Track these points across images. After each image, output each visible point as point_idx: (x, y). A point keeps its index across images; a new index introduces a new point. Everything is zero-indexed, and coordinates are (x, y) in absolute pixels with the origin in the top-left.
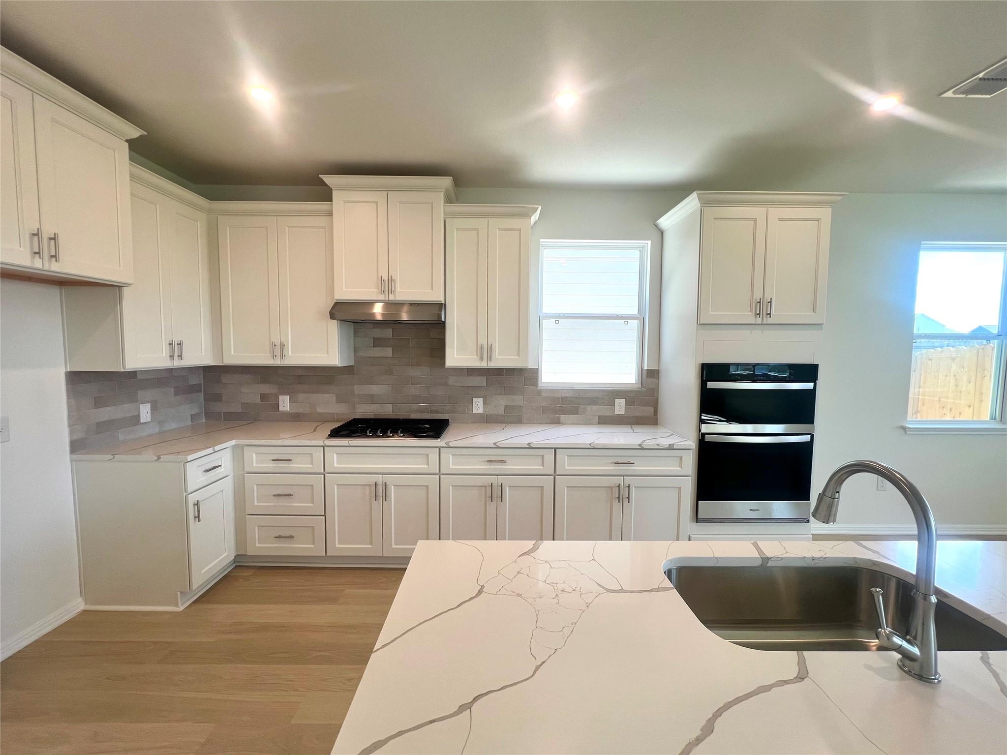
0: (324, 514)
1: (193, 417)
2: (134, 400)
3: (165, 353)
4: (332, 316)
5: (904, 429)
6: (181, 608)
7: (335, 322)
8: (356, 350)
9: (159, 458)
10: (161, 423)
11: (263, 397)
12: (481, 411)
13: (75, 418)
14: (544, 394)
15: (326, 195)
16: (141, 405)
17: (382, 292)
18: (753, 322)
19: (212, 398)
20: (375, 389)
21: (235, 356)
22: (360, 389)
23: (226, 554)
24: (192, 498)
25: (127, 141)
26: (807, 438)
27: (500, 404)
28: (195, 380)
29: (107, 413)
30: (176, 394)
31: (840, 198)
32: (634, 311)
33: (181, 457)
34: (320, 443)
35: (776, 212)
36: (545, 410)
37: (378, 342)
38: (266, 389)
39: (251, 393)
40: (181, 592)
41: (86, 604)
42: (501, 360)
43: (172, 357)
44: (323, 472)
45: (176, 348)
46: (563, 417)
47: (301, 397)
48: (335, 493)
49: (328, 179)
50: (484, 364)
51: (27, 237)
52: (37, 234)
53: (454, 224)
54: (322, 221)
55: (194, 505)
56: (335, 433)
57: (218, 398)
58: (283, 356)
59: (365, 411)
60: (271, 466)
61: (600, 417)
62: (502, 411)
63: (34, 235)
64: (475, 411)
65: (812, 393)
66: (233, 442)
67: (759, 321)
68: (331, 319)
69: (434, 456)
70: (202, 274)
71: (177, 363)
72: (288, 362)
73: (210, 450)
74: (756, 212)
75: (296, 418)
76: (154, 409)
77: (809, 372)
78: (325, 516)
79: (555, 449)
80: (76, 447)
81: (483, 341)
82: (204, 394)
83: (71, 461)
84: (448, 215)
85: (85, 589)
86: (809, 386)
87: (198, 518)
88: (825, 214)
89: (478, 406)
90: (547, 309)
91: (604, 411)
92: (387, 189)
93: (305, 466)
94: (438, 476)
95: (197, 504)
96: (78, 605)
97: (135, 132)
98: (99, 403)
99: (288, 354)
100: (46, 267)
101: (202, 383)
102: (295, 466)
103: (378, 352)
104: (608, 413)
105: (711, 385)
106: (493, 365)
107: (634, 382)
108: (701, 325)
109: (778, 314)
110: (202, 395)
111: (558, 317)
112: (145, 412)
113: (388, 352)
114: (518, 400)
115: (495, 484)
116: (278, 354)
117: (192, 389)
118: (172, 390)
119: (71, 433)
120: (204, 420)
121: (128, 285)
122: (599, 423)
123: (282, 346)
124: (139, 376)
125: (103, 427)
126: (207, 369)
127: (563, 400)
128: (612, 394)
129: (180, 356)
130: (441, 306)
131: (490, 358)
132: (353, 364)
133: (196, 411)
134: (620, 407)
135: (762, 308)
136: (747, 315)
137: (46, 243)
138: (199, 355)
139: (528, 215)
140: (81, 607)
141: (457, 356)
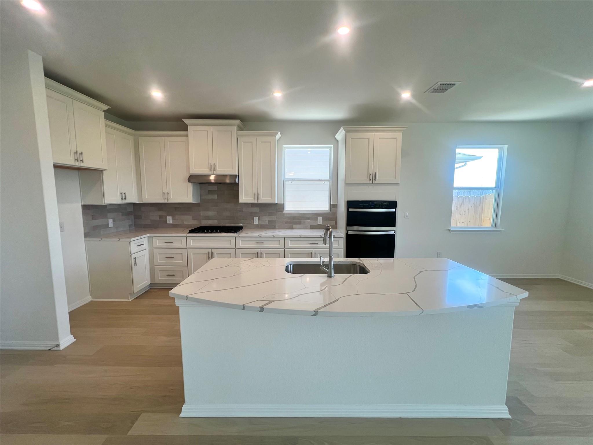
0: (187, 265)
1: (130, 226)
2: (106, 217)
3: (119, 197)
4: (189, 181)
5: (449, 230)
6: (130, 300)
7: (191, 183)
8: (201, 196)
9: (120, 239)
10: (117, 228)
11: (160, 217)
12: (257, 223)
13: (86, 224)
14: (285, 215)
15: (185, 128)
16: (109, 220)
17: (211, 170)
18: (369, 183)
19: (137, 217)
20: (210, 213)
21: (148, 198)
22: (202, 214)
23: (147, 281)
24: (133, 256)
25: (104, 111)
26: (392, 233)
27: (266, 220)
28: (130, 209)
29: (97, 222)
30: (122, 215)
31: (405, 129)
32: (328, 177)
33: (129, 239)
34: (185, 235)
35: (378, 135)
36: (286, 223)
37: (210, 192)
38: (161, 213)
39: (155, 216)
40: (130, 294)
41: (92, 298)
42: (264, 199)
43: (122, 199)
44: (186, 247)
45: (123, 195)
46: (294, 226)
47: (177, 217)
48: (192, 256)
49: (186, 121)
50: (256, 202)
51: (73, 154)
52: (76, 153)
53: (241, 139)
54: (184, 139)
55: (134, 259)
56: (191, 232)
57: (140, 218)
58: (168, 199)
59: (205, 223)
60: (165, 245)
61: (311, 225)
62: (267, 223)
63: (75, 153)
64: (254, 223)
65: (394, 214)
66: (148, 235)
67: (371, 182)
68: (188, 182)
69: (233, 240)
70: (133, 163)
71: (124, 202)
72: (170, 201)
73: (139, 237)
74: (370, 135)
75: (175, 227)
76: (114, 221)
77: (393, 204)
78: (188, 266)
79: (285, 238)
80: (86, 235)
81: (255, 191)
82: (134, 215)
83: (85, 241)
84: (239, 136)
85: (91, 293)
86: (393, 210)
87: (136, 264)
88: (399, 136)
89: (256, 221)
90: (287, 177)
91: (313, 222)
92: (212, 125)
93: (179, 245)
94: (235, 249)
95: (135, 258)
96: (89, 299)
97: (106, 107)
98: (93, 218)
99: (171, 197)
100: (79, 165)
101: (133, 211)
102: (175, 245)
103: (211, 197)
104: (315, 224)
105: (350, 210)
106: (260, 202)
107: (327, 210)
108: (346, 184)
109: (379, 180)
110: (133, 217)
111: (293, 180)
112: (110, 222)
113: (215, 197)
114: (274, 218)
115: (259, 253)
116: (166, 197)
117: (129, 214)
118: (121, 213)
119: (85, 230)
120: (134, 228)
121: (105, 170)
122: (311, 228)
123: (168, 194)
124: (108, 207)
125: (95, 228)
126: (135, 204)
127: (294, 218)
128: (316, 215)
129: (125, 199)
130: (235, 176)
131: (258, 199)
132: (199, 202)
133: (130, 223)
134: (320, 221)
135: (372, 177)
136: (366, 180)
137: (79, 156)
138: (132, 198)
139: (274, 136)
140: (91, 299)
141: (244, 198)
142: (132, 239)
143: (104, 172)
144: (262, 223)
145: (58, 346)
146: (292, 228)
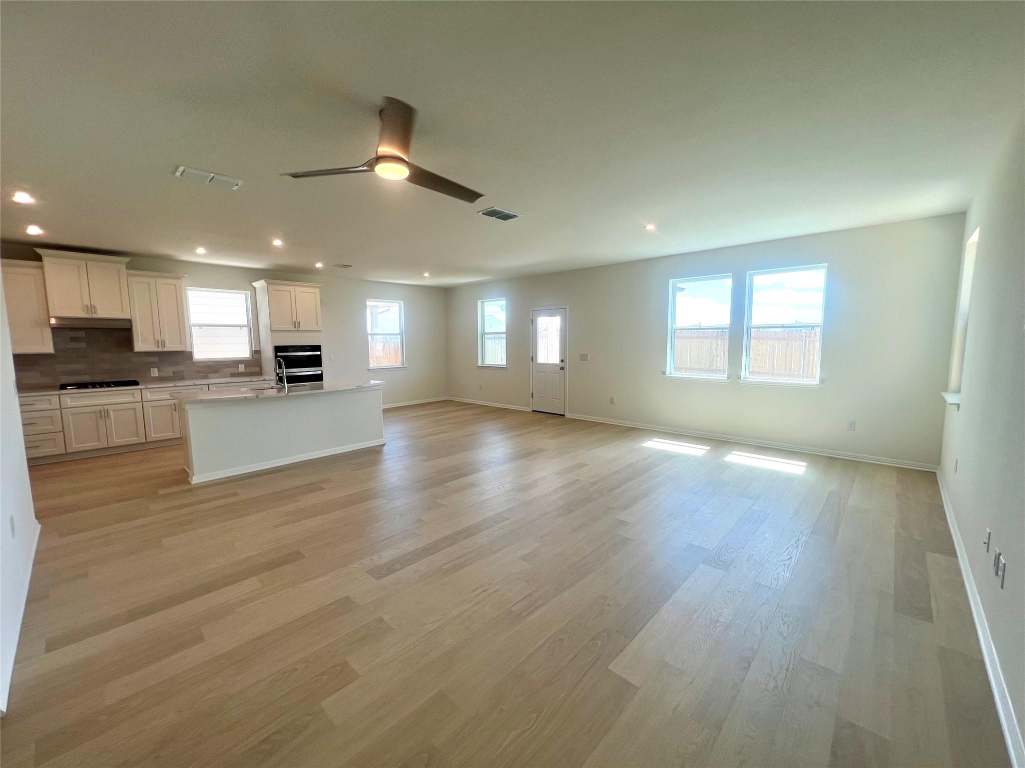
0: (62, 430)
5: (368, 369)
12: (157, 375)
14: (197, 364)
15: (37, 258)
17: (88, 313)
18: (293, 329)
26: (320, 372)
27: (169, 371)
31: (322, 285)
32: (245, 323)
34: (53, 393)
35: (298, 289)
36: (198, 372)
42: (170, 347)
44: (59, 408)
46: (210, 375)
48: (70, 419)
49: (40, 251)
50: (160, 349)
53: (133, 280)
54: (37, 271)
56: (63, 387)
61: (230, 373)
62: (171, 374)
64: (152, 375)
65: (320, 356)
67: (296, 329)
69: (137, 393)
74: (292, 288)
77: (318, 348)
78: (63, 432)
81: (158, 337)
84: (130, 275)
86: (319, 353)
88: (317, 291)
89: (155, 372)
90: (194, 321)
91: (234, 371)
92: (85, 259)
93: (46, 406)
94: (141, 403)
102: (38, 406)
103: (74, 345)
104: (236, 372)
105: (279, 354)
106: (166, 349)
107: (249, 357)
108: (271, 331)
109: (302, 327)
111: (201, 326)
113: (83, 345)
114: (180, 368)
115: (176, 403)
122: (231, 376)
127: (209, 366)
128: (236, 363)
130: (130, 321)
131: (163, 346)
134: (242, 368)
135: (297, 325)
136: (291, 327)
139: (180, 278)
141: (141, 344)
144: (163, 374)
146: (207, 378)
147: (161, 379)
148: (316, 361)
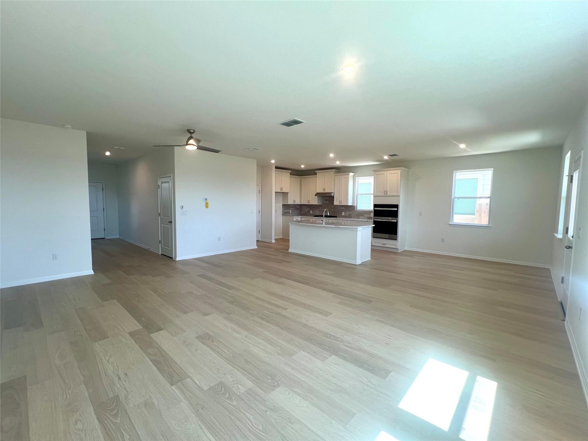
1: (298, 214)
2: (289, 209)
3: (293, 202)
4: (316, 196)
5: (449, 224)
8: (323, 202)
9: (291, 217)
10: (292, 213)
11: (308, 211)
12: (344, 215)
13: (283, 210)
14: (356, 211)
15: (316, 174)
17: (324, 191)
19: (301, 210)
21: (303, 203)
22: (323, 210)
25: (290, 173)
26: (396, 221)
27: (348, 213)
28: (298, 207)
29: (286, 211)
30: (295, 209)
31: (403, 169)
35: (389, 172)
36: (356, 215)
37: (326, 200)
38: (308, 209)
39: (306, 210)
42: (343, 204)
47: (314, 211)
49: (316, 171)
50: (340, 204)
51: (280, 188)
53: (336, 177)
54: (315, 179)
56: (315, 216)
61: (368, 217)
62: (348, 215)
64: (343, 215)
65: (397, 211)
66: (301, 216)
67: (385, 195)
70: (299, 189)
71: (294, 204)
72: (310, 204)
73: (298, 217)
74: (385, 172)
77: (396, 206)
80: (283, 215)
81: (340, 200)
83: (282, 217)
86: (396, 209)
88: (400, 172)
89: (343, 214)
90: (359, 193)
91: (369, 216)
92: (325, 172)
98: (285, 209)
99: (310, 202)
100: (282, 192)
105: (376, 209)
106: (342, 204)
108: (374, 196)
109: (389, 194)
110: (299, 210)
111: (362, 194)
112: (291, 211)
114: (351, 213)
117: (298, 209)
119: (282, 213)
124: (290, 205)
125: (286, 213)
126: (300, 205)
127: (360, 213)
128: (370, 212)
129: (295, 202)
130: (332, 193)
132: (321, 204)
133: (298, 213)
135: (386, 192)
136: (383, 194)
137: (282, 189)
138: (298, 202)
139: (349, 175)
140: (282, 237)
141: (336, 203)
142: (294, 217)
143: (289, 193)
144: (346, 215)
145: (272, 241)
146: (359, 218)
147: (345, 217)
148: (395, 214)
